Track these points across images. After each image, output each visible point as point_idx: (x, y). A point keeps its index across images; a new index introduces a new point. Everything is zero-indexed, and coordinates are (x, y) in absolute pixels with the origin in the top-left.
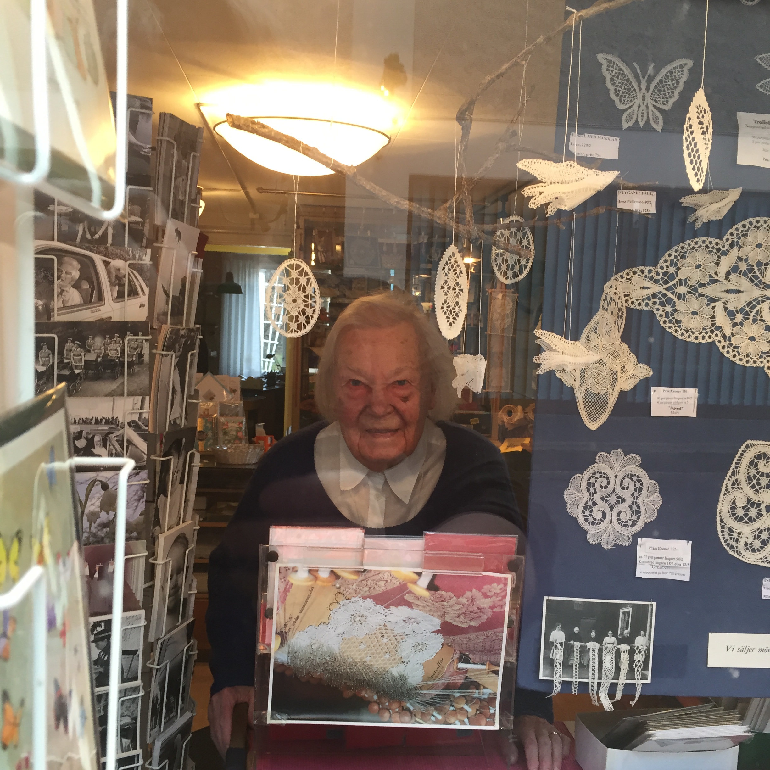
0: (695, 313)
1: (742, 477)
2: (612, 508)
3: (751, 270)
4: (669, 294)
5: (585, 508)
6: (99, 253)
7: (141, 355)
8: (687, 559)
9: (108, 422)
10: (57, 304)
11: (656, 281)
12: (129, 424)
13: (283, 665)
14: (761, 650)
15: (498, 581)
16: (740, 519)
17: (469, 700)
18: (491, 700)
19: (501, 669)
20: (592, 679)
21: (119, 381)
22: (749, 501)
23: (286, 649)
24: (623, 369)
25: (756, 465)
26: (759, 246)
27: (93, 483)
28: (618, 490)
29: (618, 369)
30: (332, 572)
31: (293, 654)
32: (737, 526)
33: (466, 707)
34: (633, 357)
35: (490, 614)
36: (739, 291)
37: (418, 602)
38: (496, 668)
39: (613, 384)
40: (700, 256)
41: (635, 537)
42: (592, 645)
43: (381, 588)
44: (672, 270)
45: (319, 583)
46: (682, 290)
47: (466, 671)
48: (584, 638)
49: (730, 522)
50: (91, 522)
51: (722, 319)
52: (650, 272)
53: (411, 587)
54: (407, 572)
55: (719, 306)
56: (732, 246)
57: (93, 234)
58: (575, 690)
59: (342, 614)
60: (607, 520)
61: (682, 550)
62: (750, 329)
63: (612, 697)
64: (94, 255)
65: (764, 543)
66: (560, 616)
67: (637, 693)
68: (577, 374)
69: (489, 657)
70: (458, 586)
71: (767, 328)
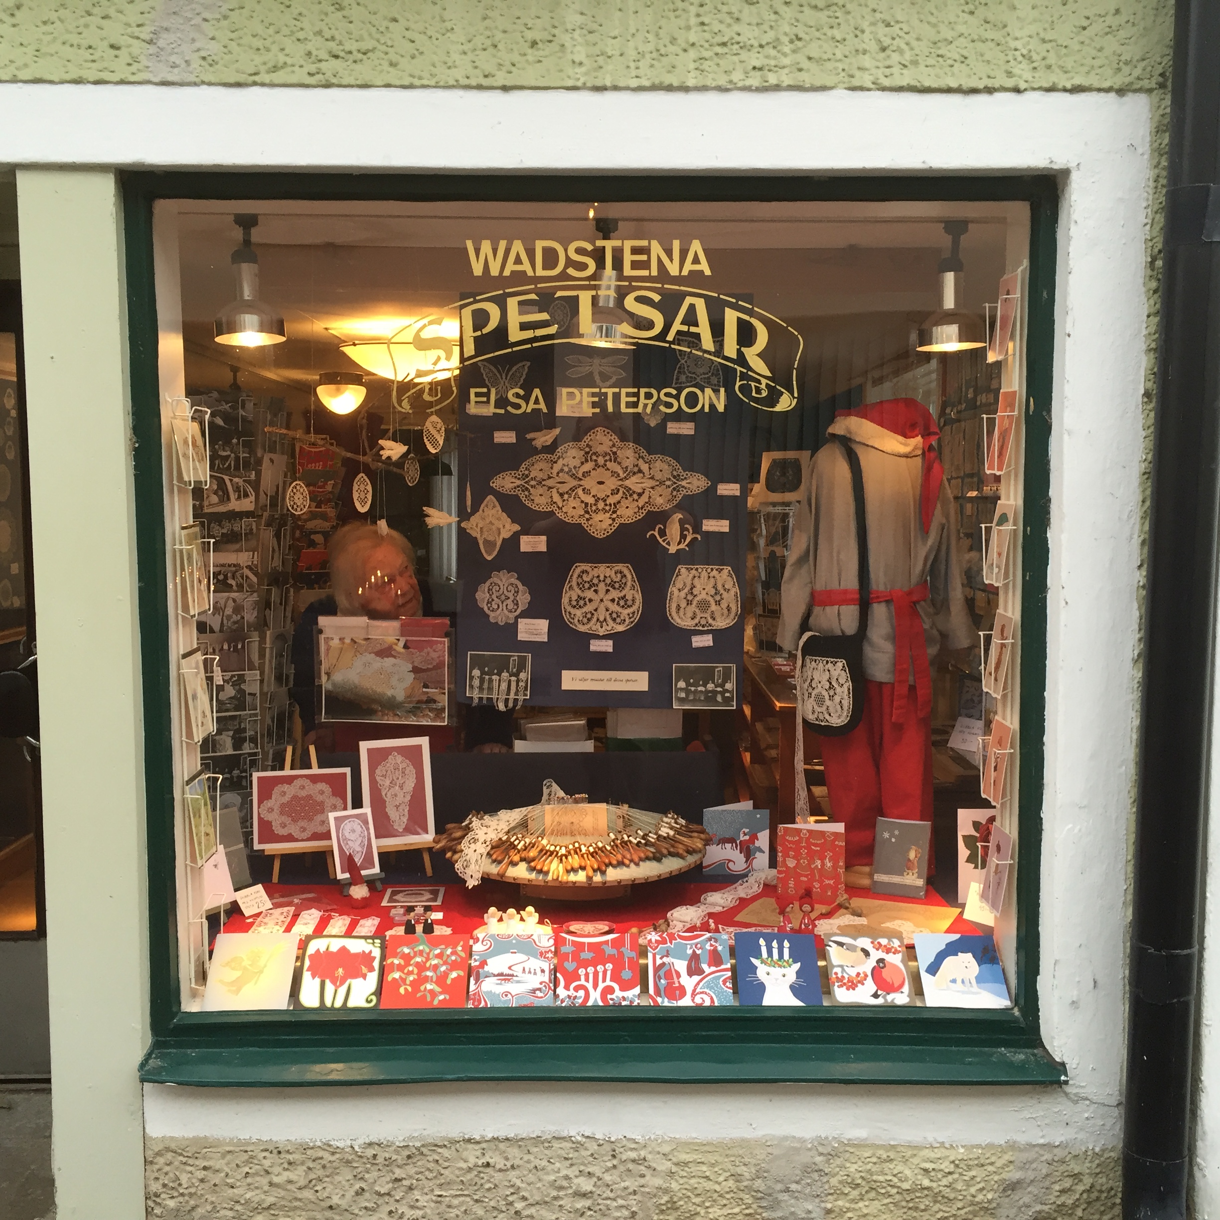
0: (541, 495)
1: (574, 583)
2: (502, 602)
3: (570, 470)
4: (526, 486)
5: (488, 603)
6: (226, 475)
7: (251, 529)
8: (546, 630)
9: (235, 565)
10: (206, 503)
11: (519, 479)
12: (246, 567)
13: (329, 691)
14: (592, 680)
15: (440, 642)
16: (574, 607)
17: (431, 710)
18: (443, 709)
19: (446, 691)
20: (494, 696)
21: (240, 544)
22: (578, 596)
23: (330, 682)
24: (504, 527)
25: (582, 577)
26: (574, 458)
27: (228, 598)
28: (505, 592)
29: (501, 526)
30: (352, 639)
31: (334, 685)
32: (573, 611)
33: (429, 714)
34: (509, 520)
35: (438, 661)
36: (564, 483)
37: (399, 655)
38: (444, 691)
39: (499, 535)
40: (542, 465)
41: (517, 618)
42: (495, 677)
43: (378, 647)
44: (527, 472)
45: (345, 645)
46: (533, 483)
47: (427, 693)
48: (491, 673)
49: (569, 609)
50: (228, 620)
51: (556, 498)
52: (515, 474)
53: (394, 647)
54: (391, 639)
55: (554, 490)
56: (559, 458)
58: (485, 702)
59: (359, 662)
60: (500, 609)
61: (542, 625)
62: (572, 503)
63: (506, 706)
64: (224, 477)
65: (589, 620)
66: (477, 662)
67: (520, 703)
68: (478, 530)
69: (439, 685)
70: (420, 646)
71: (582, 502)
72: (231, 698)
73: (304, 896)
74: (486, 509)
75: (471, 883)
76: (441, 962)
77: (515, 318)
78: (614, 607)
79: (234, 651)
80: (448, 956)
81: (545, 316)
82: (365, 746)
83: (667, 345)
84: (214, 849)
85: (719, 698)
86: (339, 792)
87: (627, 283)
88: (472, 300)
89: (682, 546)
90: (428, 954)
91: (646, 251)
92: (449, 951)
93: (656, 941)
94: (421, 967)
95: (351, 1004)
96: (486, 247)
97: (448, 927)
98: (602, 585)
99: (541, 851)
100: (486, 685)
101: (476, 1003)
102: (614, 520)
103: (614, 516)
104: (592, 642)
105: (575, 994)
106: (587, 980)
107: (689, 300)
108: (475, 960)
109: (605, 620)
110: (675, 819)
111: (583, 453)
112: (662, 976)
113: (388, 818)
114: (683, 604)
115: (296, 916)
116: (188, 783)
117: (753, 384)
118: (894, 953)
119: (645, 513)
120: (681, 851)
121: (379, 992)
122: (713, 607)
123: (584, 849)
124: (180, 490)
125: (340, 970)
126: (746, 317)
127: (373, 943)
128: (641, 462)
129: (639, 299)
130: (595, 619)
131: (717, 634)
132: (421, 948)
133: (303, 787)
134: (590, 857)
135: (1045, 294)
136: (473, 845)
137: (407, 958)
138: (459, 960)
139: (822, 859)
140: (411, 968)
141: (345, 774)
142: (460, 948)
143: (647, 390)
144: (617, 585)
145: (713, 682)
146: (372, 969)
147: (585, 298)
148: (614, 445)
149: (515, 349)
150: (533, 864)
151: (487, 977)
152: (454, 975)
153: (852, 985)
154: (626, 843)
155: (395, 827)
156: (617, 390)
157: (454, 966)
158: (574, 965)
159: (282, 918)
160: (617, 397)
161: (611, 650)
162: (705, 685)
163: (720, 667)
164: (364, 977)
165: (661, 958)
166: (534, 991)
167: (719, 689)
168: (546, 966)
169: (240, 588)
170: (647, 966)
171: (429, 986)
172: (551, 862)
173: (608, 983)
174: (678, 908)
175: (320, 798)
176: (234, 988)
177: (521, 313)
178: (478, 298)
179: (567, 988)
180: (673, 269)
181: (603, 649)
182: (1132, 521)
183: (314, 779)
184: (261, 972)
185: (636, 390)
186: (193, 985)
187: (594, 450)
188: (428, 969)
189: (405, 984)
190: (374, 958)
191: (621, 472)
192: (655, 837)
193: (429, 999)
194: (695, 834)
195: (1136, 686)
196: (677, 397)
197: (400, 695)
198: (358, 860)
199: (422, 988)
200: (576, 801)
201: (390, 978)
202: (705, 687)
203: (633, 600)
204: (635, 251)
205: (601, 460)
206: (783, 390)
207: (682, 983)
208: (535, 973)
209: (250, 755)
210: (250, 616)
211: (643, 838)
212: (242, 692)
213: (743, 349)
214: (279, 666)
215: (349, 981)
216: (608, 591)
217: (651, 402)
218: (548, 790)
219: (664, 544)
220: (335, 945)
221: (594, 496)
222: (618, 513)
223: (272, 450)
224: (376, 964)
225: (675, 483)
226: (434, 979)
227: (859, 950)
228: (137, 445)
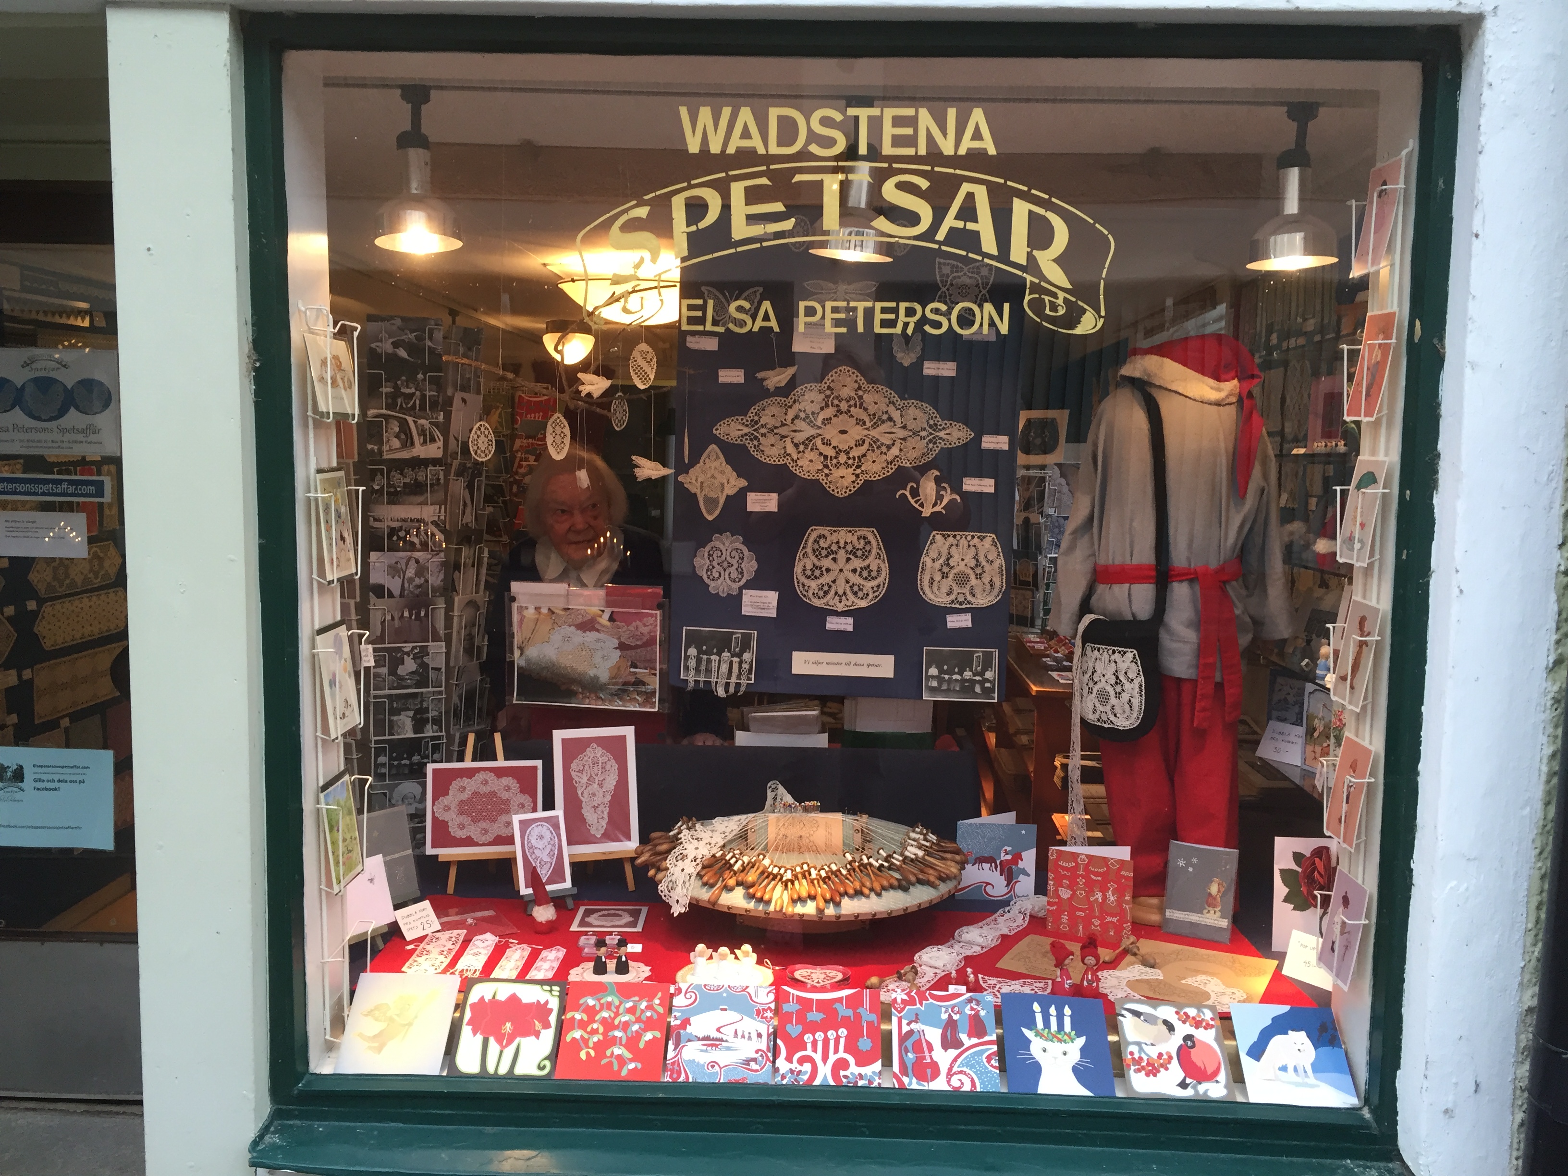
0: (772, 445)
1: (809, 550)
2: (725, 570)
3: (807, 417)
4: (755, 433)
5: (708, 570)
6: (410, 416)
7: (438, 479)
8: (775, 603)
10: (385, 448)
11: (747, 426)
12: (432, 523)
13: (522, 668)
14: (827, 663)
15: (652, 615)
16: (809, 577)
17: (639, 693)
18: (654, 693)
19: (658, 672)
20: (713, 680)
21: (425, 495)
22: (814, 565)
23: (523, 657)
24: (728, 482)
25: (818, 542)
26: (812, 402)
27: (410, 559)
28: (728, 558)
29: (725, 481)
30: (549, 609)
31: (528, 661)
32: (806, 581)
33: (638, 698)
34: (734, 474)
35: (648, 637)
36: (800, 431)
37: (604, 629)
38: (653, 672)
39: (722, 491)
40: (774, 410)
41: (741, 589)
42: (714, 658)
43: (580, 620)
44: (756, 418)
45: (542, 616)
46: (763, 431)
47: (635, 673)
48: (709, 653)
49: (803, 579)
50: (410, 583)
51: (790, 449)
52: (742, 420)
53: (598, 619)
54: (595, 610)
55: (788, 440)
56: (795, 402)
57: (407, 404)
58: (701, 685)
59: (557, 637)
60: (722, 578)
61: (772, 597)
62: (810, 455)
63: (727, 691)
64: (407, 417)
65: (826, 593)
66: (694, 639)
67: (743, 689)
68: (699, 485)
69: (649, 664)
70: (628, 619)
71: (821, 454)
72: (412, 673)
73: (479, 914)
74: (707, 460)
75: (677, 910)
76: (633, 1019)
77: (739, 209)
78: (855, 579)
79: (416, 619)
80: (642, 1011)
81: (779, 207)
82: (559, 736)
83: (936, 246)
84: (360, 868)
85: (978, 689)
86: (528, 788)
87: (886, 165)
88: (685, 184)
89: (938, 508)
90: (618, 1008)
91: (913, 122)
92: (644, 1005)
93: (903, 1001)
94: (608, 1025)
95: (519, 1071)
96: (705, 114)
97: (646, 965)
98: (842, 552)
99: (763, 873)
100: (703, 667)
101: (675, 1076)
102: (857, 476)
103: (858, 471)
104: (829, 619)
105: (799, 1068)
106: (815, 1050)
107: (966, 188)
108: (676, 1018)
109: (845, 593)
110: (925, 835)
111: (823, 396)
112: (910, 1048)
113: (583, 820)
114: (938, 577)
115: (466, 942)
116: (324, 788)
117: (1047, 298)
118: (1206, 1028)
119: (894, 468)
120: (932, 879)
121: (554, 1056)
122: (974, 581)
123: (814, 873)
124: (318, 425)
125: (508, 1025)
126: (1041, 211)
127: (551, 991)
128: (891, 409)
129: (900, 186)
130: (832, 592)
131: (976, 613)
132: (609, 999)
133: (485, 783)
134: (821, 882)
135: (1441, 182)
136: (680, 862)
137: (591, 1012)
138: (655, 1017)
139: (1104, 890)
140: (595, 1026)
141: (535, 768)
142: (657, 1001)
143: (907, 304)
144: (859, 553)
145: (971, 670)
146: (547, 1026)
147: (832, 185)
148: (859, 388)
149: (739, 249)
150: (751, 891)
151: (689, 1040)
152: (649, 1036)
153: (1152, 1069)
154: (865, 866)
155: (592, 832)
156: (869, 304)
157: (649, 1025)
158: (800, 1028)
159: (449, 945)
160: (869, 314)
161: (850, 628)
162: (961, 673)
163: (979, 652)
164: (537, 1035)
165: (908, 1024)
166: (747, 1062)
167: (977, 678)
168: (763, 1029)
169: (424, 546)
170: (890, 1032)
171: (617, 1051)
172: (774, 888)
173: (841, 1054)
174: (928, 949)
175: (505, 795)
176: (376, 1045)
177: (748, 203)
178: (693, 182)
179: (789, 1059)
180: (947, 147)
181: (842, 628)
182: (1553, 484)
183: (500, 772)
184: (410, 1024)
185: (893, 304)
186: (328, 1037)
187: (835, 394)
188: (616, 1028)
189: (588, 1047)
190: (551, 1010)
191: (867, 419)
192: (901, 858)
193: (616, 1067)
194: (949, 856)
195: (1549, 703)
196: (948, 314)
197: (604, 676)
198: (544, 873)
199: (608, 1053)
200: (806, 810)
201: (569, 1038)
202: (962, 675)
203: (878, 571)
204: (898, 122)
205: (844, 406)
206: (1086, 307)
207: (935, 1059)
208: (750, 1038)
209: (433, 738)
210: (435, 579)
211: (886, 860)
212: (424, 666)
213: (1035, 253)
214: (470, 638)
215: (518, 1040)
216: (848, 559)
217: (912, 320)
218: (774, 794)
219: (916, 506)
220: (503, 992)
221: (834, 448)
222: (863, 468)
223: (465, 388)
224: (553, 1019)
225: (931, 434)
226: (624, 1041)
227: (1160, 1022)
228: (258, 364)
